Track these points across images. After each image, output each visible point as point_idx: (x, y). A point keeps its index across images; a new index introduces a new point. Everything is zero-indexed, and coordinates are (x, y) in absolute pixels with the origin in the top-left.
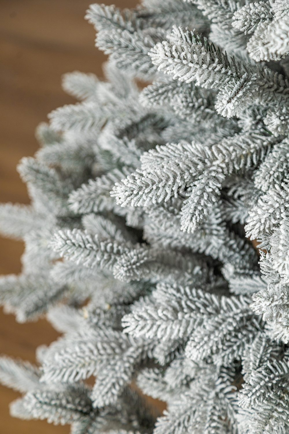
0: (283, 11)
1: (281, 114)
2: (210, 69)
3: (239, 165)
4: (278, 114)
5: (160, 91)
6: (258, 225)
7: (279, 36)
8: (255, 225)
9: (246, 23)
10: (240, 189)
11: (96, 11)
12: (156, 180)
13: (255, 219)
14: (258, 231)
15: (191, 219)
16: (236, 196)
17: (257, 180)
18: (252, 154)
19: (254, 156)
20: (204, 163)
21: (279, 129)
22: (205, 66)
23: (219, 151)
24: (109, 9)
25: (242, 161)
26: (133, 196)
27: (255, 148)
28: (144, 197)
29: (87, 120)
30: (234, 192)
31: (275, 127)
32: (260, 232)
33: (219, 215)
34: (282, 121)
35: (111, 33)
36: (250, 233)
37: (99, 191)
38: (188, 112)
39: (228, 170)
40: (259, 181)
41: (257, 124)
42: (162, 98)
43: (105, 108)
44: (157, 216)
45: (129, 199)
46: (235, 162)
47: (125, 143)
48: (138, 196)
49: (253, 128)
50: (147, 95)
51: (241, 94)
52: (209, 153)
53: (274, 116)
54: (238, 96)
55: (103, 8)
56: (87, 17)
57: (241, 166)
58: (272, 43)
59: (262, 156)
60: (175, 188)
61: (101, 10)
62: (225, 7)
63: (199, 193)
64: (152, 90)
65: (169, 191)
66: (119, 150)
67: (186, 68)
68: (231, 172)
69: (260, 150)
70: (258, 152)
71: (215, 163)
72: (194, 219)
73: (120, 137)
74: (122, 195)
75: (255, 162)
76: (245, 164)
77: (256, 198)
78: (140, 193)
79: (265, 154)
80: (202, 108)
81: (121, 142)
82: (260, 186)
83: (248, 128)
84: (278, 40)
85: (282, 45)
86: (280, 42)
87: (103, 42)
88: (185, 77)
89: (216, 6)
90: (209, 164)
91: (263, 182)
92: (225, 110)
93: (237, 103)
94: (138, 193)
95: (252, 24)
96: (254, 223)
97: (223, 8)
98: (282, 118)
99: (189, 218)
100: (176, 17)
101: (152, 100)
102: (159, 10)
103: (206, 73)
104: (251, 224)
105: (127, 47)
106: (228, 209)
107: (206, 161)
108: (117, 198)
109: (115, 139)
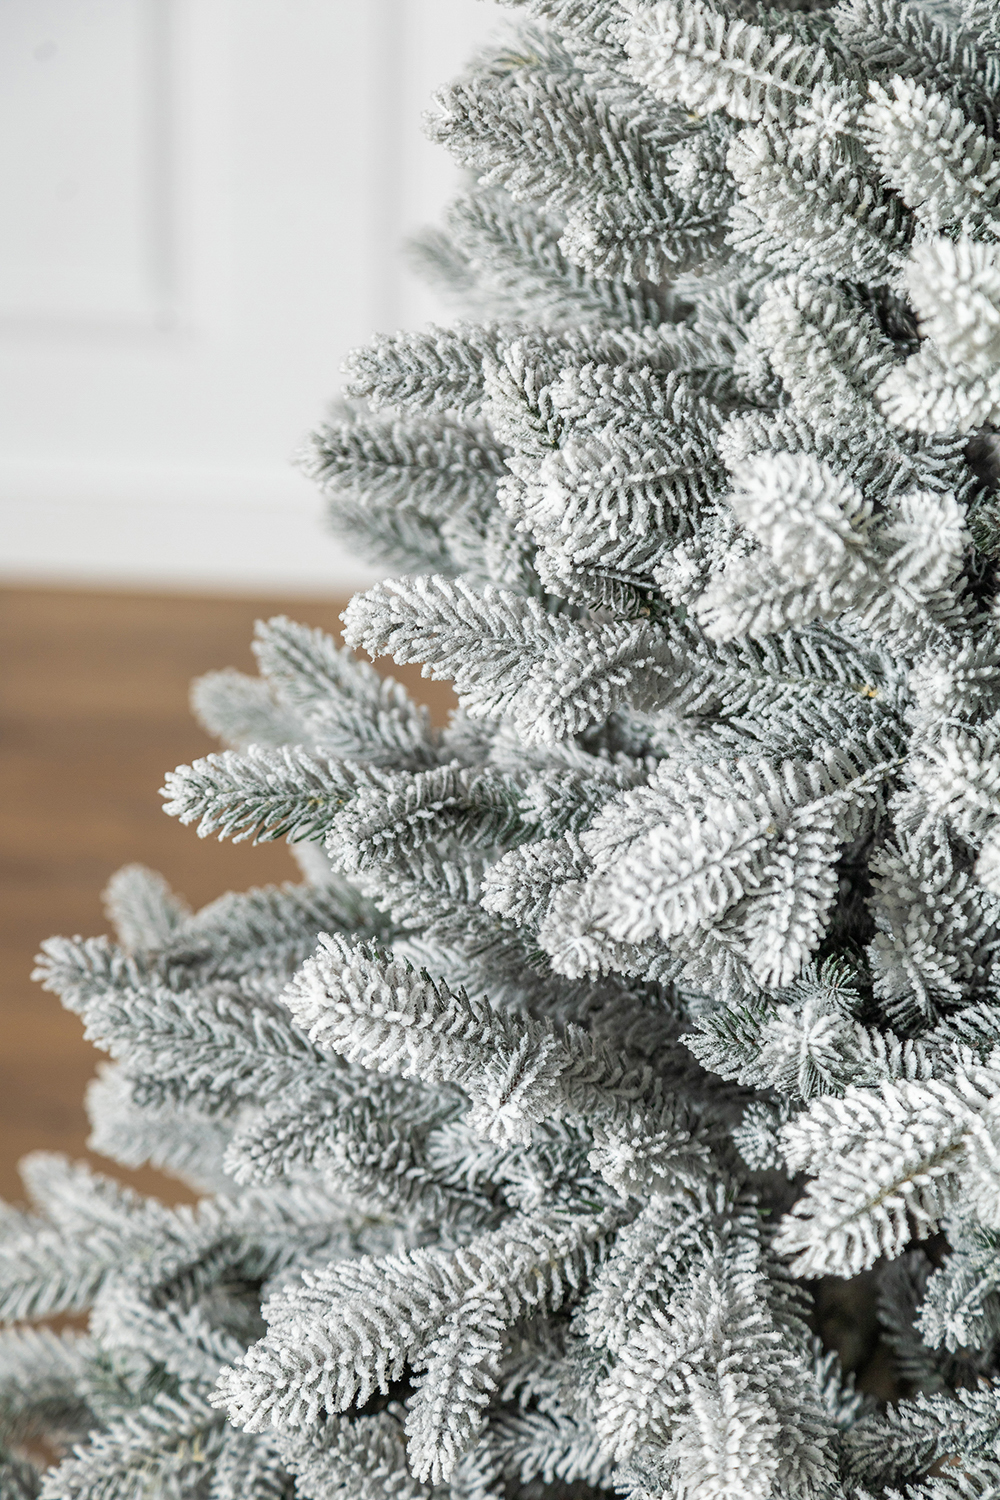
0: (614, 846)
1: (632, 1134)
2: (437, 1027)
3: (535, 1293)
4: (623, 1132)
5: (282, 1135)
6: (632, 1414)
7: (630, 891)
8: (621, 1418)
9: (519, 895)
10: (532, 1377)
11: (61, 956)
12: (327, 1349)
13: (621, 1399)
14: (633, 1429)
15: (439, 1443)
16: (524, 1400)
17: (592, 1323)
18: (562, 1261)
19: (568, 1267)
20: (443, 1297)
21: (632, 1174)
22: (427, 1017)
23: (476, 1264)
24: (95, 948)
25: (541, 1284)
26: (274, 1396)
27: (567, 1242)
28: (304, 1395)
29: (46, 1280)
30: (518, 1391)
31: (620, 1169)
32: (637, 1434)
33: (487, 1458)
34: (637, 1150)
35: (125, 998)
36: (613, 1441)
37: (126, 1458)
38: (366, 1180)
39: (509, 1307)
40: (599, 1323)
41: (556, 1189)
42: (289, 1152)
43: (93, 1242)
44: (321, 1478)
45: (265, 1404)
46: (522, 1287)
47: (174, 1319)
48: (289, 1396)
49: (549, 1199)
50: (247, 1149)
51: (529, 1078)
52: (450, 1270)
53: (614, 1140)
54: (524, 1085)
55: (80, 946)
56: (36, 975)
57: (541, 1294)
58: (615, 911)
59: (590, 1264)
60: (380, 1365)
61: (75, 952)
62: (434, 885)
63: (447, 1370)
64: (259, 1137)
65: (365, 1374)
66: (159, 1343)
67: (378, 1029)
68: (516, 1311)
69: (581, 1253)
70: (577, 1257)
71: (469, 1293)
72: (446, 1439)
73: (157, 1304)
74: (246, 1399)
75: (574, 1283)
76: (549, 1293)
77: (591, 1379)
78: (294, 1385)
79: (596, 1261)
80: (400, 1168)
81: (162, 1318)
82: (601, 1338)
83: (536, 1200)
84: (629, 900)
85: (641, 915)
86: (634, 906)
87: (105, 1024)
88: (382, 1053)
89: (409, 884)
90: (454, 1299)
91: (611, 1322)
92: (496, 1125)
93: (525, 1103)
94: (287, 1388)
95: (535, 895)
96: (620, 1410)
97: (429, 886)
98: (636, 1142)
99: (434, 1437)
100: (273, 955)
101: (262, 1161)
102: (224, 943)
103: (428, 1040)
104: (613, 1415)
105: (170, 1031)
106: (507, 1444)
107: (447, 1290)
108: (232, 1409)
109: (145, 1311)
